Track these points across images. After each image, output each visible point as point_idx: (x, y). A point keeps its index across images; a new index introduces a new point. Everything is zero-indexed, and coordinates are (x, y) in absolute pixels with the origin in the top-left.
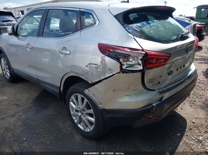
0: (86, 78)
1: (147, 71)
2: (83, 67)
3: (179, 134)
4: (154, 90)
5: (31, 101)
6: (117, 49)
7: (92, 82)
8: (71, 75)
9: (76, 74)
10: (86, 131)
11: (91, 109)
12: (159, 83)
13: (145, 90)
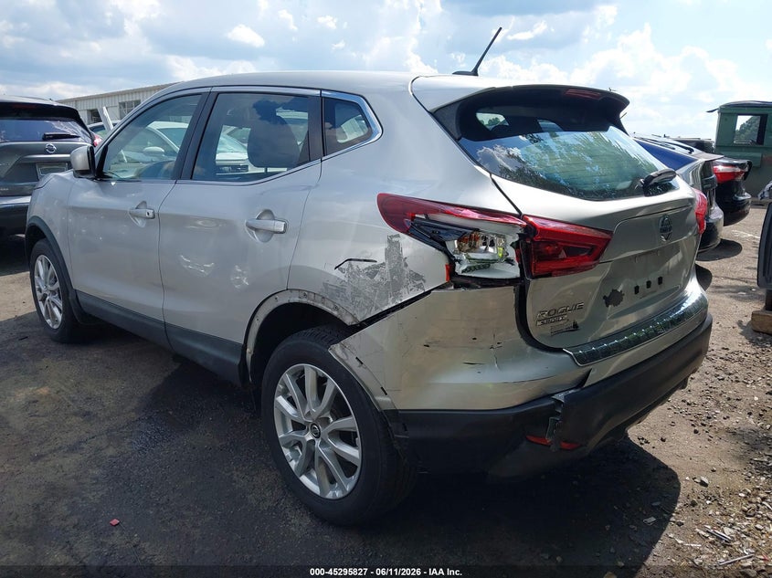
0: (336, 309)
1: (533, 282)
2: (326, 270)
3: (653, 519)
4: (559, 351)
5: (135, 403)
6: (437, 211)
7: (355, 319)
8: (285, 301)
9: (302, 295)
10: (330, 495)
11: (348, 414)
12: (576, 326)
13: (529, 348)
